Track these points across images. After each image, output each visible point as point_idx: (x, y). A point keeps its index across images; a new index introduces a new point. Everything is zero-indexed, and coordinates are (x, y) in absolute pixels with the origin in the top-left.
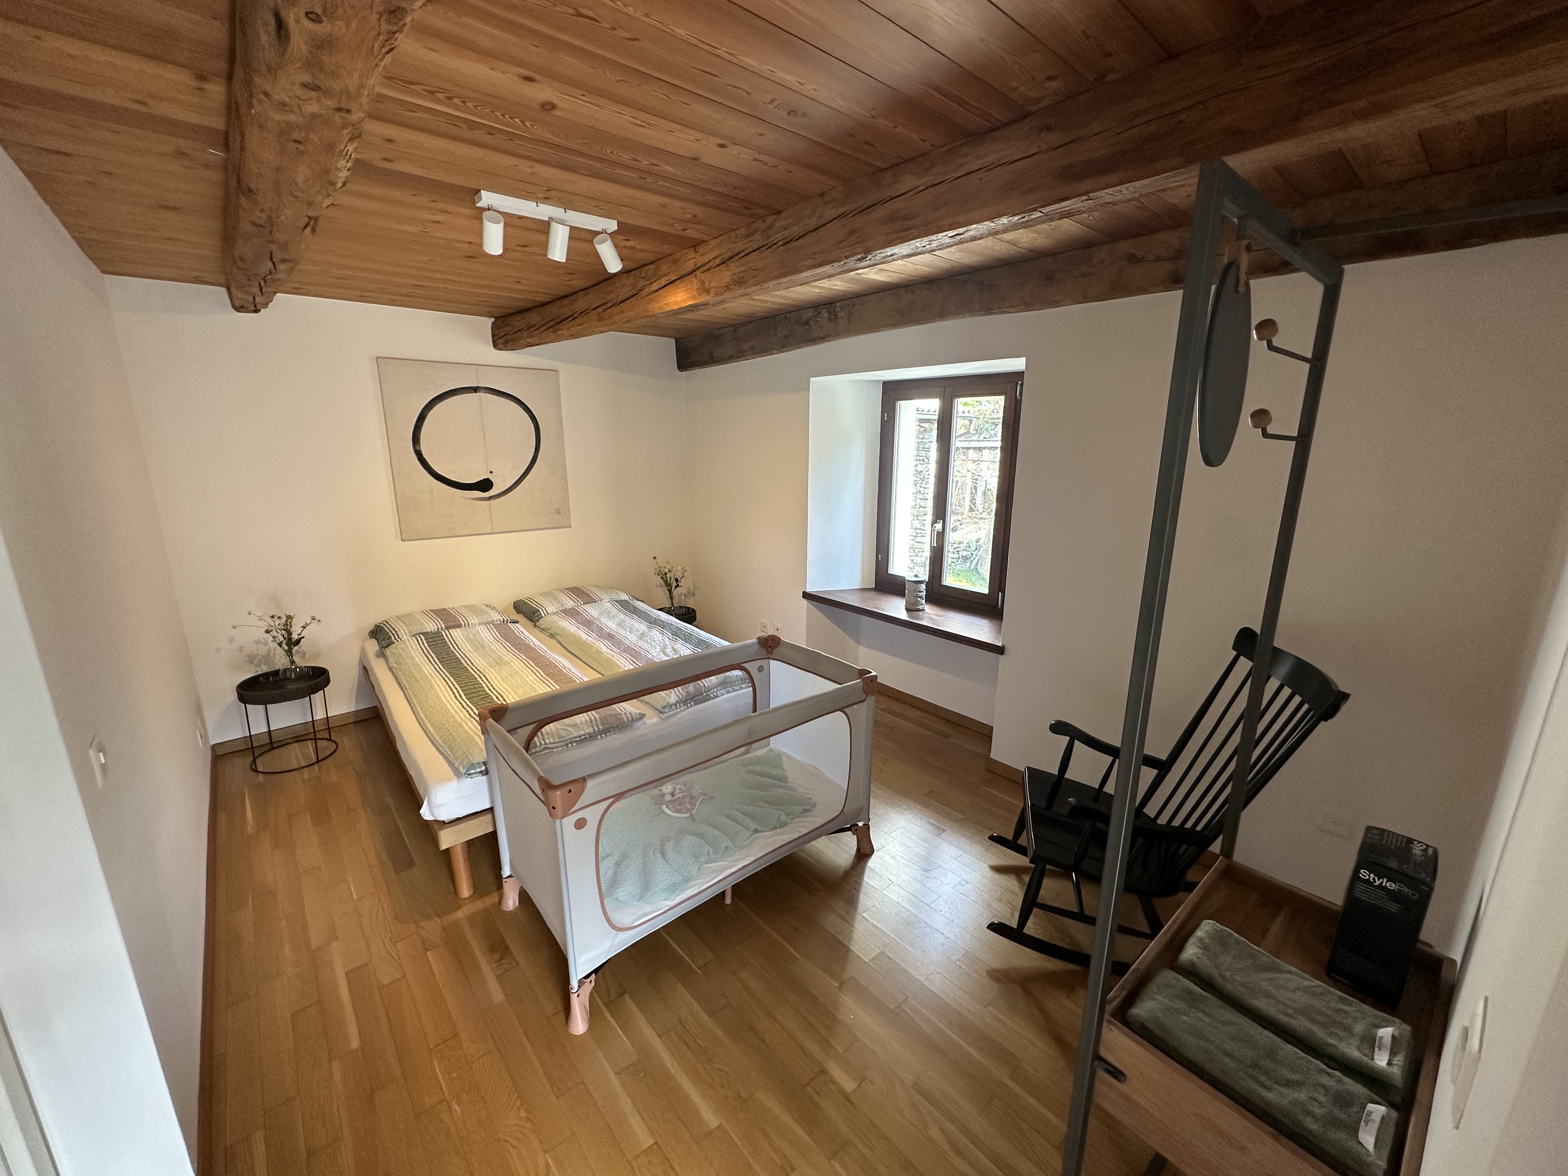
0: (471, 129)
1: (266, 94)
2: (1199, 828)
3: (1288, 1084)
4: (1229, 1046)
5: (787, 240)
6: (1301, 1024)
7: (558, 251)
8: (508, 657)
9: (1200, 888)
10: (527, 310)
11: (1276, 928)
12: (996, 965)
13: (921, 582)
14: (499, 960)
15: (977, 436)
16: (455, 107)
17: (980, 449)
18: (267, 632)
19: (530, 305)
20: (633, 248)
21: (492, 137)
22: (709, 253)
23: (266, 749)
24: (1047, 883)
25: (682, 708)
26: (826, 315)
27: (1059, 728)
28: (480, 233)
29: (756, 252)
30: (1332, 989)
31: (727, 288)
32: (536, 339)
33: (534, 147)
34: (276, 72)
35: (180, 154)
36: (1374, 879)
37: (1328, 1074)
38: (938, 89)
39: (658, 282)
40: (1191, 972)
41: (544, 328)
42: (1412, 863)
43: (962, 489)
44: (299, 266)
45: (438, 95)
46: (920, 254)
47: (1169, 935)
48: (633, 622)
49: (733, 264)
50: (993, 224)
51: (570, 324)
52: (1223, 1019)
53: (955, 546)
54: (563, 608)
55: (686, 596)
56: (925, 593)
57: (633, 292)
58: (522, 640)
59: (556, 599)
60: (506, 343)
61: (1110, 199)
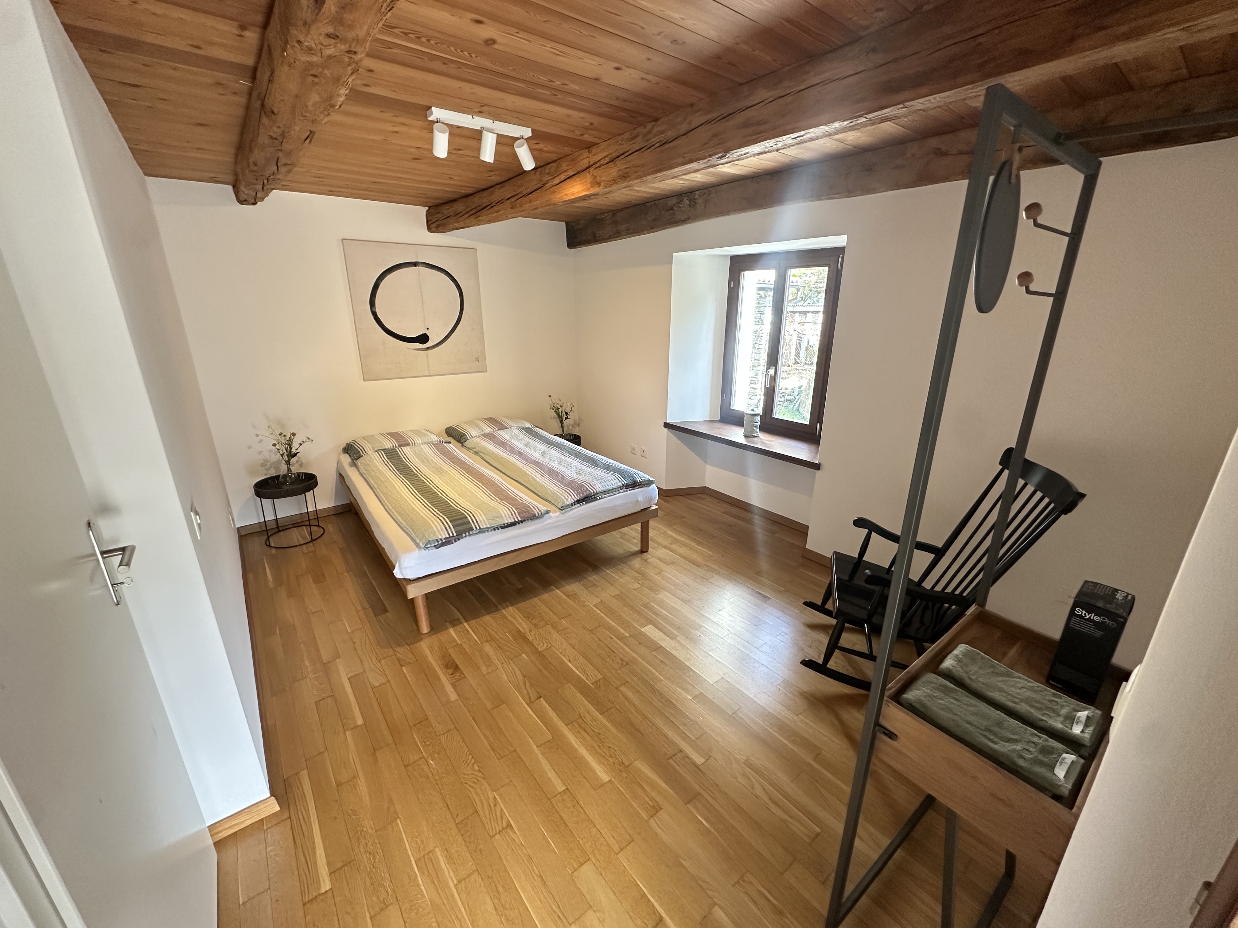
0: (431, 60)
1: (299, 42)
2: (965, 594)
3: (1009, 740)
4: (971, 718)
5: (663, 142)
6: (1023, 708)
7: (488, 154)
8: (446, 467)
9: (959, 624)
10: (454, 200)
11: (1013, 652)
12: (805, 688)
13: (756, 415)
14: (452, 674)
15: (803, 302)
16: (421, 44)
17: (805, 313)
18: (274, 445)
19: (456, 196)
20: (541, 150)
21: (445, 66)
22: (598, 155)
23: (274, 531)
24: (844, 635)
25: (576, 506)
26: (687, 202)
27: (860, 523)
28: (431, 142)
29: (638, 152)
30: (1049, 689)
31: (614, 181)
32: (461, 224)
33: (475, 73)
34: (309, 26)
35: (218, 84)
36: (1085, 614)
37: (1039, 736)
38: (789, 21)
39: (560, 177)
40: (948, 675)
41: (470, 214)
42: (1114, 604)
43: (789, 345)
44: (295, 169)
45: (410, 35)
46: (768, 152)
47: (934, 652)
48: (536, 444)
49: (619, 162)
50: (828, 128)
51: (489, 211)
52: (968, 703)
53: (781, 391)
54: (483, 433)
55: (573, 426)
56: (759, 423)
57: (539, 185)
58: (455, 455)
59: (478, 426)
60: (438, 226)
61: (922, 107)
